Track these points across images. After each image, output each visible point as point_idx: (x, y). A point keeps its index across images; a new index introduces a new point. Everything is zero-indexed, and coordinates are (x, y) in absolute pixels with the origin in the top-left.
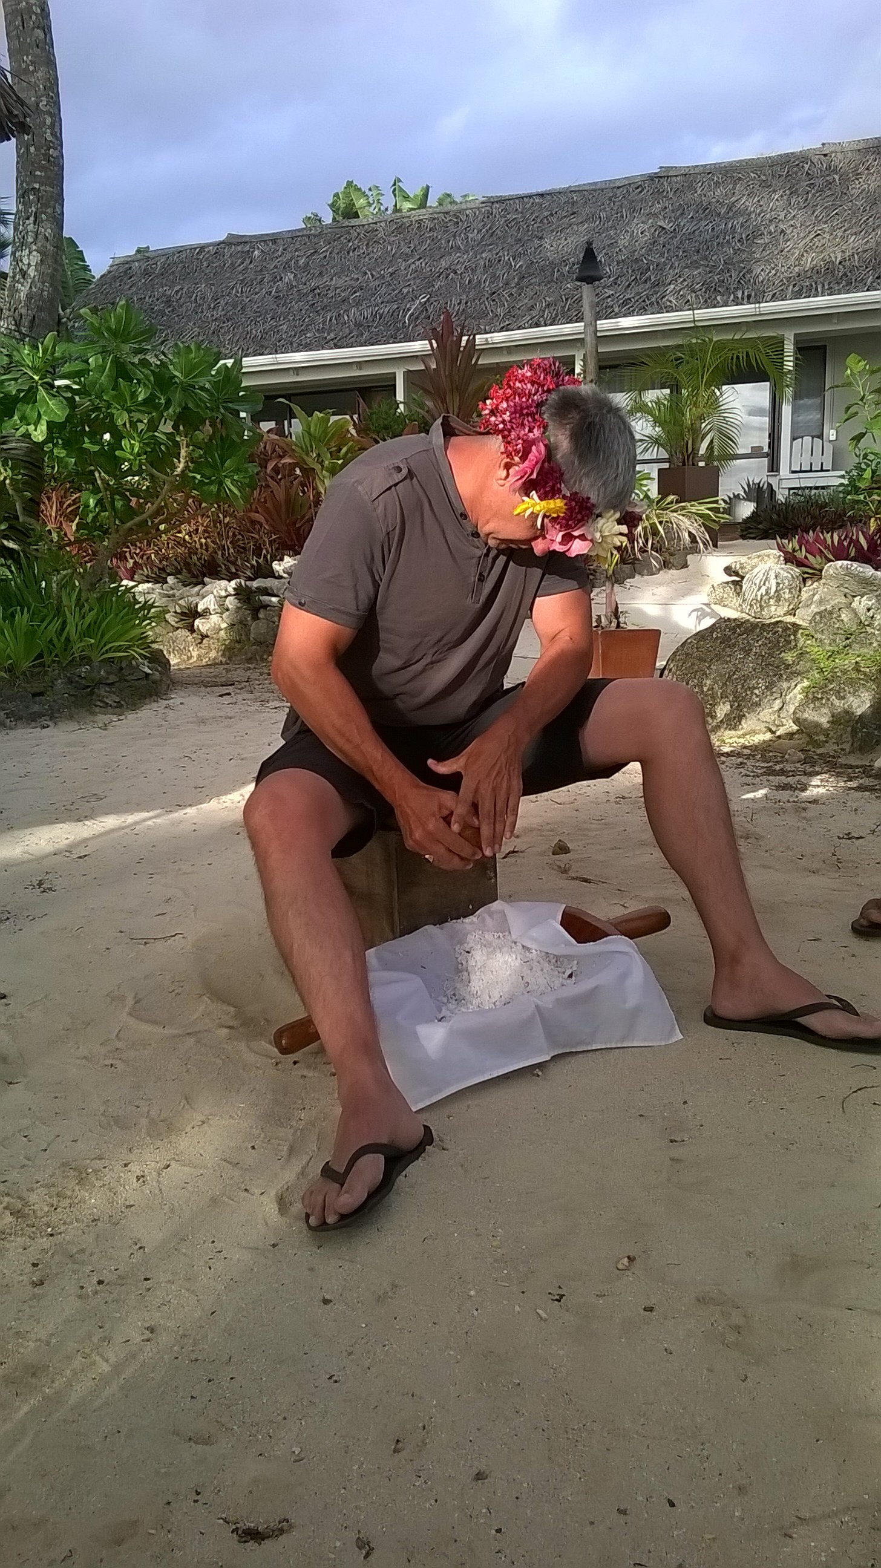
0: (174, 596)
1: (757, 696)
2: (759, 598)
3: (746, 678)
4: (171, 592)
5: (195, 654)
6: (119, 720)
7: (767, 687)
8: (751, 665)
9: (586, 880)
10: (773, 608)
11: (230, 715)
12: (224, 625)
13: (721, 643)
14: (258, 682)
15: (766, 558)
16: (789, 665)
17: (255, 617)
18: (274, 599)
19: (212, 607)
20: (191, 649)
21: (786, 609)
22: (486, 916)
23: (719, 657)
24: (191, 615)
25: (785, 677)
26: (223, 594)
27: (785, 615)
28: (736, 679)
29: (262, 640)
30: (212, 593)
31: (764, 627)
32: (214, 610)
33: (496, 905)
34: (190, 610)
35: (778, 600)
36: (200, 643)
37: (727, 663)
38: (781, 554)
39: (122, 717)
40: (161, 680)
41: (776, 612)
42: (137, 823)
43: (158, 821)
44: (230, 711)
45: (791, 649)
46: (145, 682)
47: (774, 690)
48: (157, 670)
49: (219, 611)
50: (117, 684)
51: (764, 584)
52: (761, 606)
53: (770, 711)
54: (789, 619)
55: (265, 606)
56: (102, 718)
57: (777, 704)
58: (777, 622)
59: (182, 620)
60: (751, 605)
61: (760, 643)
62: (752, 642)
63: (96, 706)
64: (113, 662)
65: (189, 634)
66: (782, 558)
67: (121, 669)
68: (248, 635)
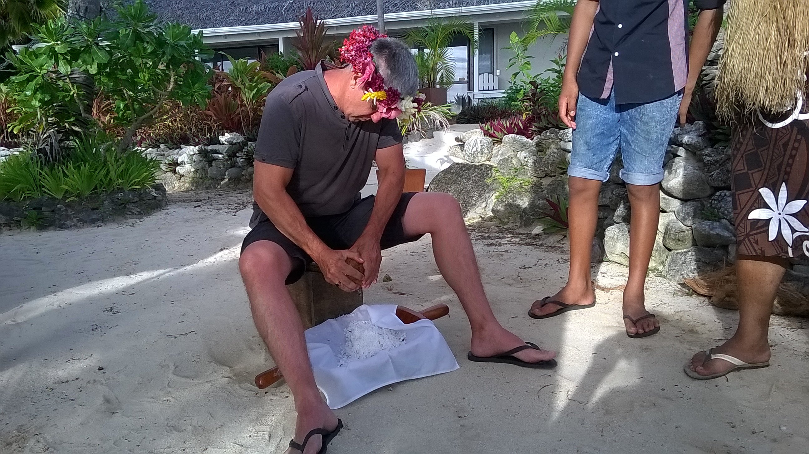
0: (164, 155)
1: (474, 201)
2: (473, 153)
3: (469, 192)
4: (163, 153)
5: (177, 185)
6: (141, 221)
7: (479, 196)
8: (471, 185)
9: (402, 294)
10: (480, 158)
11: (201, 217)
12: (193, 170)
13: (455, 175)
14: (214, 199)
15: (475, 133)
16: (489, 185)
17: (210, 165)
18: (220, 156)
19: (186, 160)
20: (175, 183)
21: (486, 158)
22: (359, 314)
23: (455, 182)
24: (174, 165)
25: (487, 191)
26: (192, 153)
27: (485, 161)
28: (464, 192)
29: (214, 177)
30: (186, 153)
31: (476, 167)
32: (187, 162)
33: (363, 307)
34: (174, 162)
35: (482, 154)
36: (180, 179)
37: (459, 184)
38: (482, 131)
39: (142, 220)
40: (162, 200)
41: (481, 160)
42: (160, 275)
43: (171, 274)
44: (201, 215)
45: (489, 178)
46: (154, 201)
47: (482, 198)
48: (160, 194)
49: (190, 162)
50: (139, 202)
51: (475, 146)
52: (474, 157)
53: (481, 208)
54: (487, 163)
55: (215, 159)
56: (131, 221)
57: (484, 205)
58: (482, 164)
59: (169, 167)
60: (469, 156)
61: (474, 174)
62: (470, 174)
63: (127, 214)
64: (136, 191)
65: (173, 175)
66: (483, 133)
67: (141, 194)
68: (206, 174)
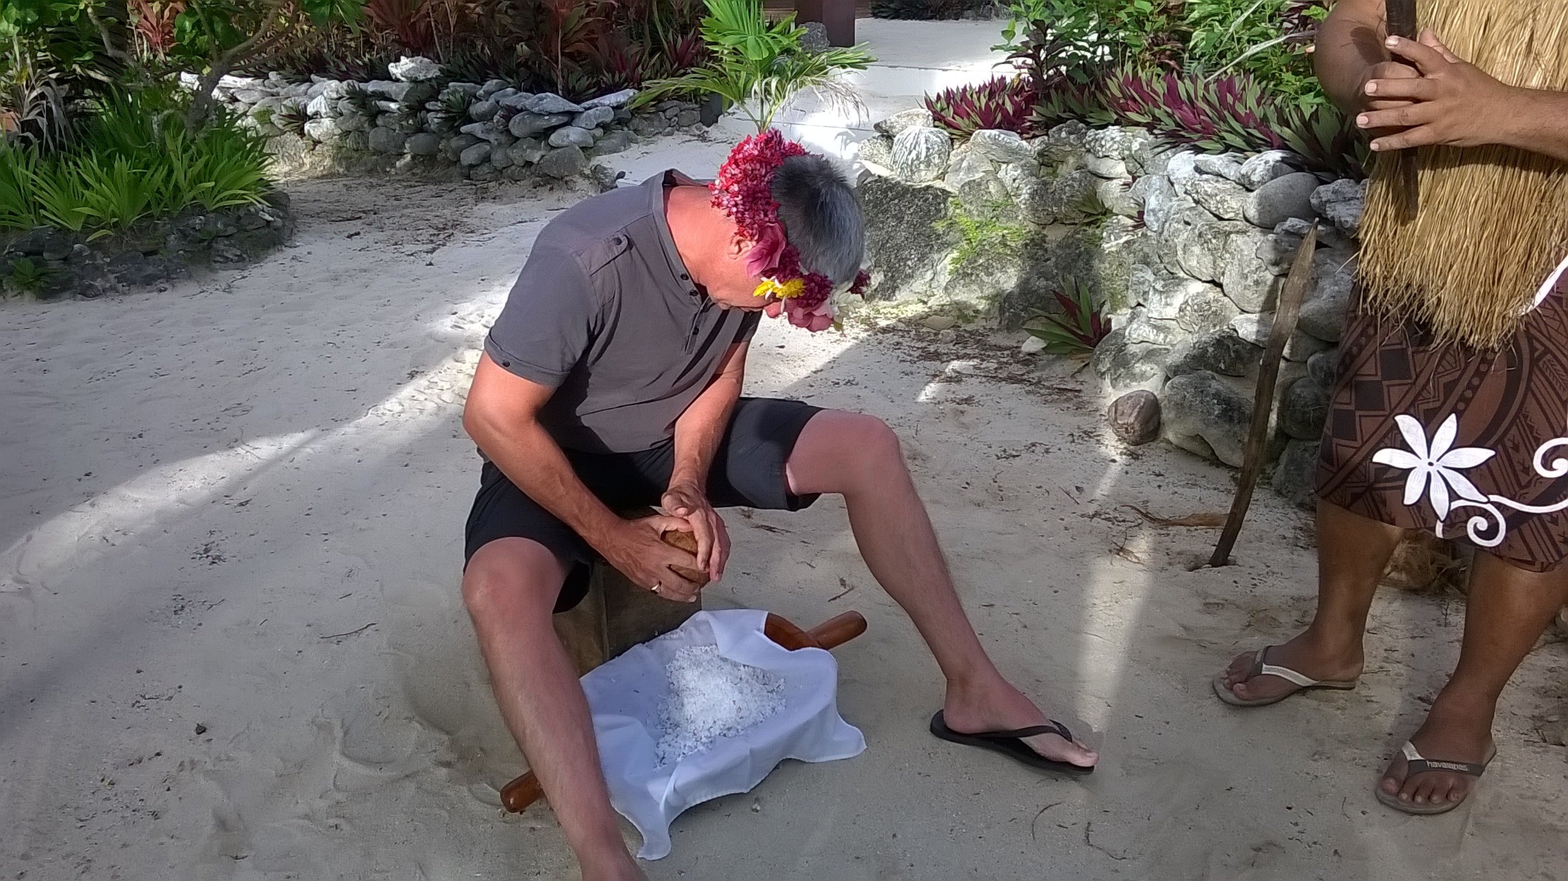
0: (278, 94)
1: (910, 268)
2: (910, 163)
3: (899, 248)
4: (275, 90)
5: (307, 161)
6: (243, 277)
7: (919, 259)
8: (903, 234)
10: (923, 173)
11: (363, 267)
12: (338, 131)
13: (874, 207)
14: (386, 215)
15: (915, 118)
16: (940, 235)
17: (373, 124)
18: (393, 106)
19: (323, 111)
20: (303, 155)
21: (935, 174)
24: (299, 118)
25: (936, 248)
26: (335, 96)
27: (934, 179)
28: (889, 248)
29: (383, 150)
30: (322, 94)
31: (915, 192)
32: (326, 113)
34: (298, 112)
35: (928, 166)
36: (313, 150)
37: (881, 229)
38: (930, 113)
39: (245, 273)
40: (283, 226)
41: (925, 177)
42: (295, 450)
43: (318, 446)
44: (363, 260)
45: (941, 218)
46: (266, 231)
47: (926, 262)
48: (279, 216)
49: (332, 115)
50: (236, 235)
51: (915, 148)
52: (911, 170)
53: (922, 282)
54: (939, 184)
55: (384, 112)
56: (226, 275)
57: (929, 275)
58: (928, 187)
59: (290, 123)
60: (902, 169)
61: (912, 210)
62: (903, 209)
63: (216, 262)
64: (229, 209)
66: (931, 118)
67: (239, 218)
68: (366, 143)
